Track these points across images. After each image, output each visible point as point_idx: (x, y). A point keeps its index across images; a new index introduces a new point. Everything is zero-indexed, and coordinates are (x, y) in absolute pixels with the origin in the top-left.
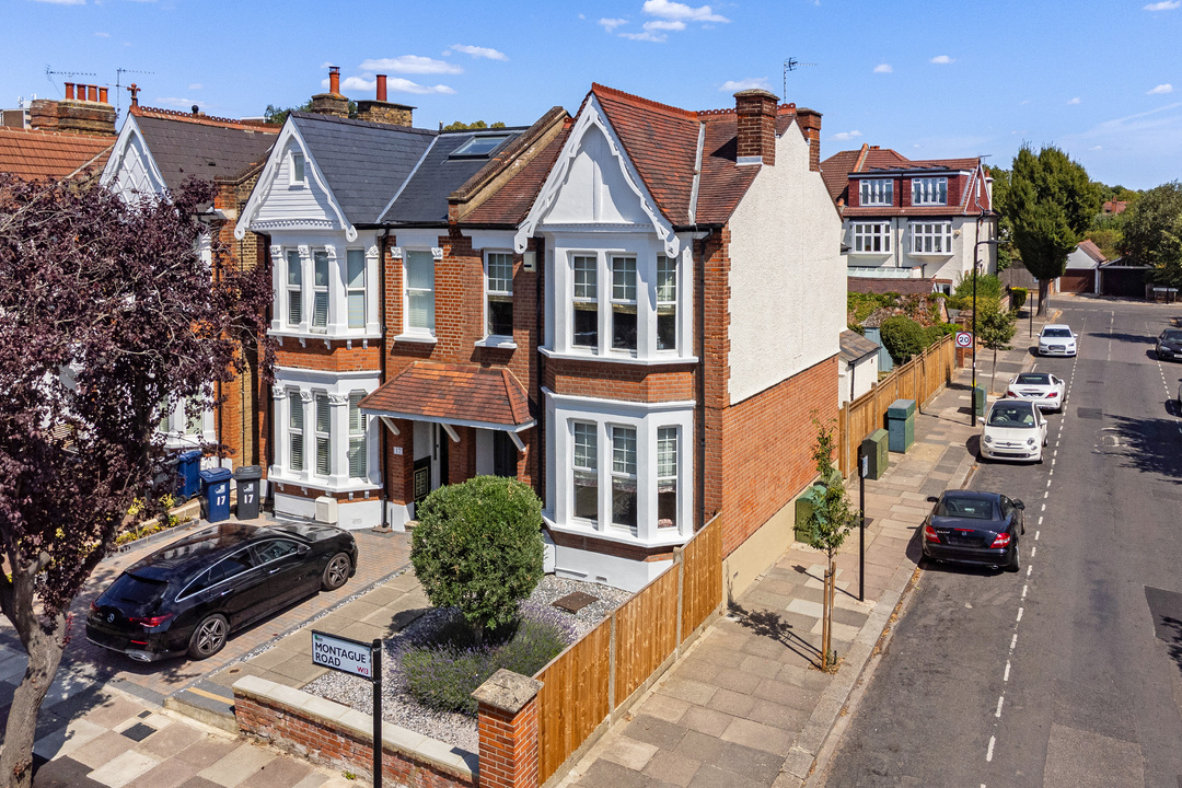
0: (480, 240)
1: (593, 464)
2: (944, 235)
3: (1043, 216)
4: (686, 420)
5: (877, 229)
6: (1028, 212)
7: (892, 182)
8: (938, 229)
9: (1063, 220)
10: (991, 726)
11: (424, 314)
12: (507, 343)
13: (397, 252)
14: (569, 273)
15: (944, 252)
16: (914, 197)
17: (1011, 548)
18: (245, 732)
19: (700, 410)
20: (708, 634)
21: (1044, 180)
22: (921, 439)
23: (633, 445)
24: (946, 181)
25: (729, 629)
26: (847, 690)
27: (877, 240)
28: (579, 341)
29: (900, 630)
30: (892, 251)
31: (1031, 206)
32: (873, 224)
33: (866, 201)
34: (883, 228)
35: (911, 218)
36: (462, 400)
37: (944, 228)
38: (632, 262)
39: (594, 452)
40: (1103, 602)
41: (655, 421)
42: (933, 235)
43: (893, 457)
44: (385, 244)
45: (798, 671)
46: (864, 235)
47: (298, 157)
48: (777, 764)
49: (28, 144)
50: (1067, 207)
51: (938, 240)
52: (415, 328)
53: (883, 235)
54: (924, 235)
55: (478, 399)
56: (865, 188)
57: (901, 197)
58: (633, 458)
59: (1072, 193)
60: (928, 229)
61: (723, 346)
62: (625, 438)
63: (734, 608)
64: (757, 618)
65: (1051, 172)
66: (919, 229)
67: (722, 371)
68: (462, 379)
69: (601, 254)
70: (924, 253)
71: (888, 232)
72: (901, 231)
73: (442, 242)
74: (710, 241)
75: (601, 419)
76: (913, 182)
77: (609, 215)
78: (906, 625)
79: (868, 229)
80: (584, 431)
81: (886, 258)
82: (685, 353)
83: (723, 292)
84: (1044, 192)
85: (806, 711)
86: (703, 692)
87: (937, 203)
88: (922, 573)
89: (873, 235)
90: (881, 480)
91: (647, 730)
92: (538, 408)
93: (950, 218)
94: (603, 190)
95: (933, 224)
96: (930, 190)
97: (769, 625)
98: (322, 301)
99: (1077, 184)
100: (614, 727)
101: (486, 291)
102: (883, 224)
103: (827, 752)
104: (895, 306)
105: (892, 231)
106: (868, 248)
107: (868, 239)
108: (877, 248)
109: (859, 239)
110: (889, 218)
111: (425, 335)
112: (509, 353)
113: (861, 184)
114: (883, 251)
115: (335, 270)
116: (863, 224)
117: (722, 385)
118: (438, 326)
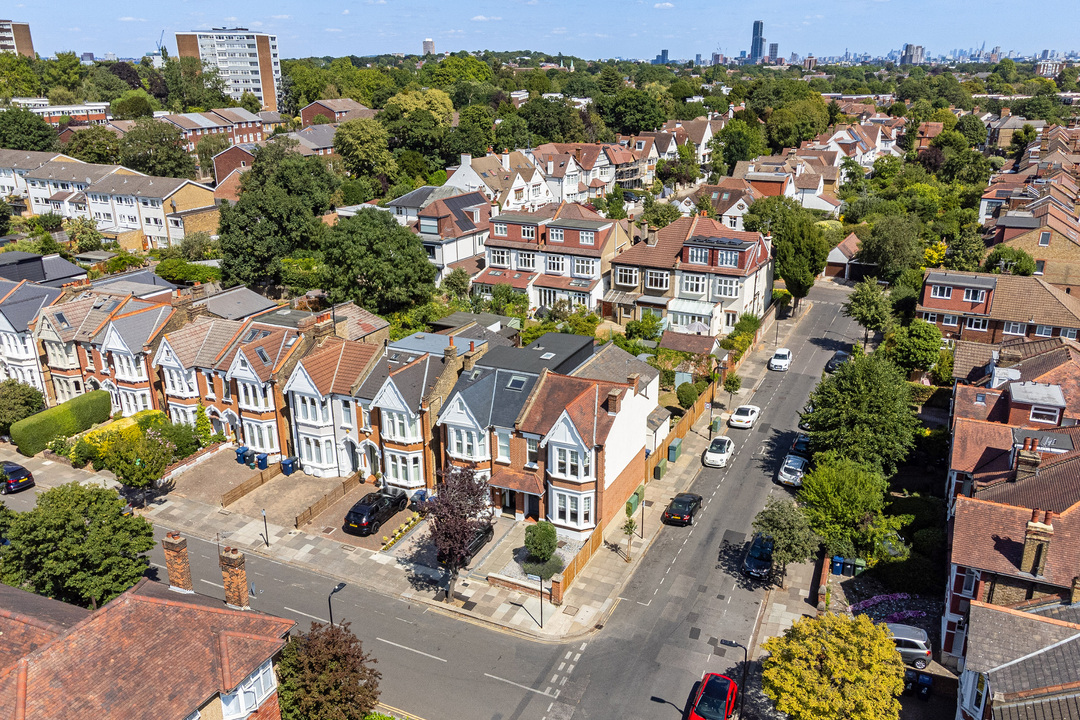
0: (525, 435)
1: (565, 505)
2: (734, 286)
3: (796, 266)
4: (592, 496)
5: (698, 280)
6: (787, 263)
7: (708, 251)
8: (731, 283)
9: (806, 268)
10: (664, 575)
11: (505, 451)
12: (535, 466)
13: (496, 433)
14: (558, 453)
15: (734, 297)
16: (719, 261)
17: (690, 520)
18: (491, 585)
19: (596, 492)
20: (598, 552)
21: (799, 243)
22: (685, 452)
23: (577, 502)
24: (738, 254)
25: (604, 550)
26: (632, 568)
27: (697, 286)
28: (560, 471)
29: (651, 548)
30: (705, 292)
31: (790, 259)
32: (695, 276)
33: (692, 260)
34: (701, 279)
35: (717, 275)
36: (522, 483)
37: (734, 283)
38: (577, 453)
39: (565, 502)
40: (711, 536)
41: (583, 496)
42: (728, 286)
43: (669, 465)
44: (492, 430)
45: (621, 562)
46: (690, 282)
47: (461, 404)
48: (613, 587)
49: (320, 360)
50: (810, 260)
51: (731, 289)
52: (503, 458)
53: (700, 283)
54: (723, 285)
55: (527, 484)
56: (693, 252)
57: (713, 261)
58: (576, 505)
59: (813, 252)
60: (726, 283)
61: (603, 475)
62: (575, 500)
63: (606, 542)
64: (612, 546)
65: (803, 238)
66: (720, 282)
67: (603, 481)
68: (521, 476)
69: (567, 450)
70: (722, 296)
71: (704, 281)
72: (711, 281)
73: (512, 433)
74: (600, 449)
75: (567, 495)
76: (720, 252)
77: (571, 441)
78: (654, 546)
79: (692, 279)
80: (562, 497)
81: (702, 296)
82: (592, 477)
83: (603, 461)
84: (798, 251)
85: (621, 574)
86: (596, 570)
87: (732, 266)
88: (664, 525)
89: (695, 282)
90: (662, 479)
91: (584, 580)
92: (546, 487)
93: (738, 277)
94: (569, 434)
95: (729, 279)
96: (729, 258)
97: (615, 548)
98: (470, 447)
99: (816, 247)
100: (576, 579)
101: (528, 449)
102: (701, 277)
103: (625, 584)
104: (692, 360)
105: (706, 280)
106: (692, 290)
107: (692, 284)
108: (697, 290)
109: (687, 284)
110: (704, 273)
111: (506, 460)
112: (535, 470)
113: (690, 249)
114: (700, 292)
115: (475, 439)
116: (690, 275)
117: (603, 486)
118: (511, 457)
